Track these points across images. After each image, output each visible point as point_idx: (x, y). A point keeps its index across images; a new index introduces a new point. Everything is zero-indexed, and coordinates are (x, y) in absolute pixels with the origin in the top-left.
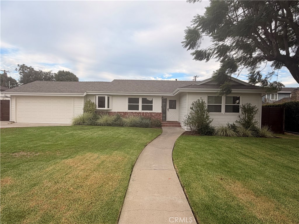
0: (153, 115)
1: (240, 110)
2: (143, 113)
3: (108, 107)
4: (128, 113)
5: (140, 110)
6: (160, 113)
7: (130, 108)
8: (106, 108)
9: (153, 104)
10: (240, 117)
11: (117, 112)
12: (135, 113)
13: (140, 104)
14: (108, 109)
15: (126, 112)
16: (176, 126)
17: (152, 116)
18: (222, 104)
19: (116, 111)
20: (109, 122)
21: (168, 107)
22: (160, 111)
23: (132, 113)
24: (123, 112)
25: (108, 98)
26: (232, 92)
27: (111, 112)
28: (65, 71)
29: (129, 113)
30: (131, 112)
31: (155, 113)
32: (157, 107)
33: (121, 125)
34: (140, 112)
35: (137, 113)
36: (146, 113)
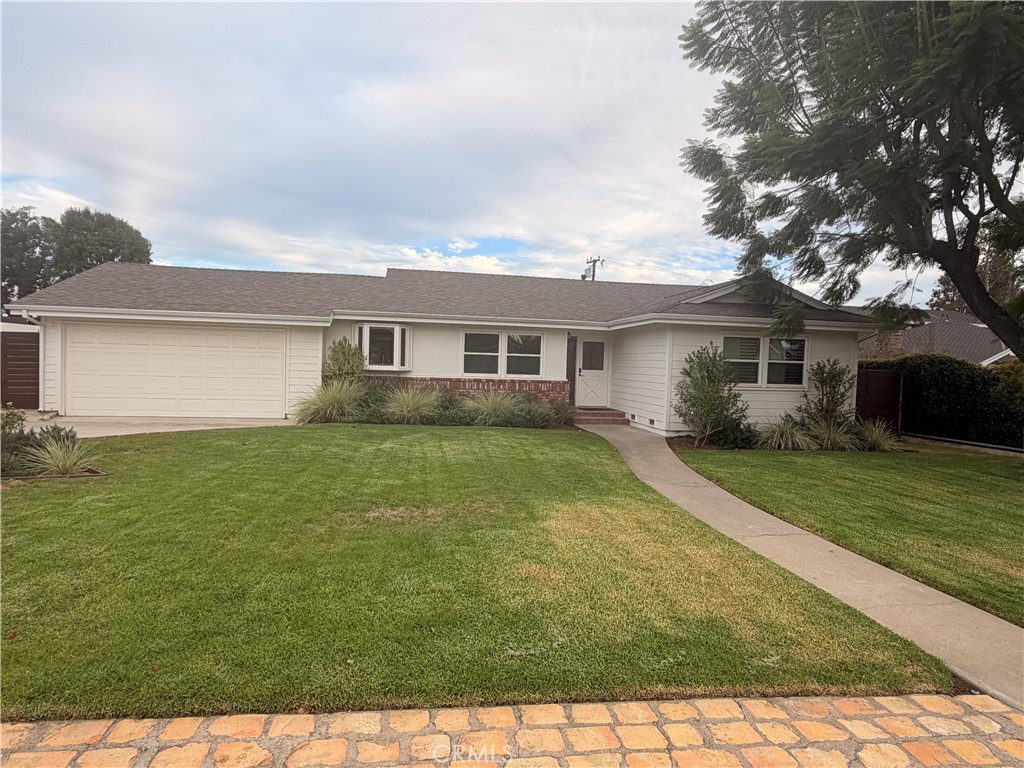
0: (543, 387)
1: (805, 375)
2: (513, 381)
3: (403, 363)
4: (465, 381)
5: (502, 374)
6: (564, 383)
7: (470, 365)
8: (396, 367)
9: (542, 356)
10: (806, 396)
11: (431, 379)
12: (488, 381)
13: (503, 355)
14: (403, 369)
15: (458, 380)
16: (615, 422)
17: (540, 391)
18: (760, 361)
19: (428, 375)
20: (425, 411)
21: (579, 364)
22: (563, 378)
23: (480, 380)
24: (450, 380)
25: (403, 332)
26: (807, 328)
27: (411, 379)
28: (92, 212)
29: (470, 381)
30: (475, 380)
31: (549, 382)
32: (553, 365)
33: (468, 421)
34: (503, 378)
35: (493, 381)
36: (520, 382)
